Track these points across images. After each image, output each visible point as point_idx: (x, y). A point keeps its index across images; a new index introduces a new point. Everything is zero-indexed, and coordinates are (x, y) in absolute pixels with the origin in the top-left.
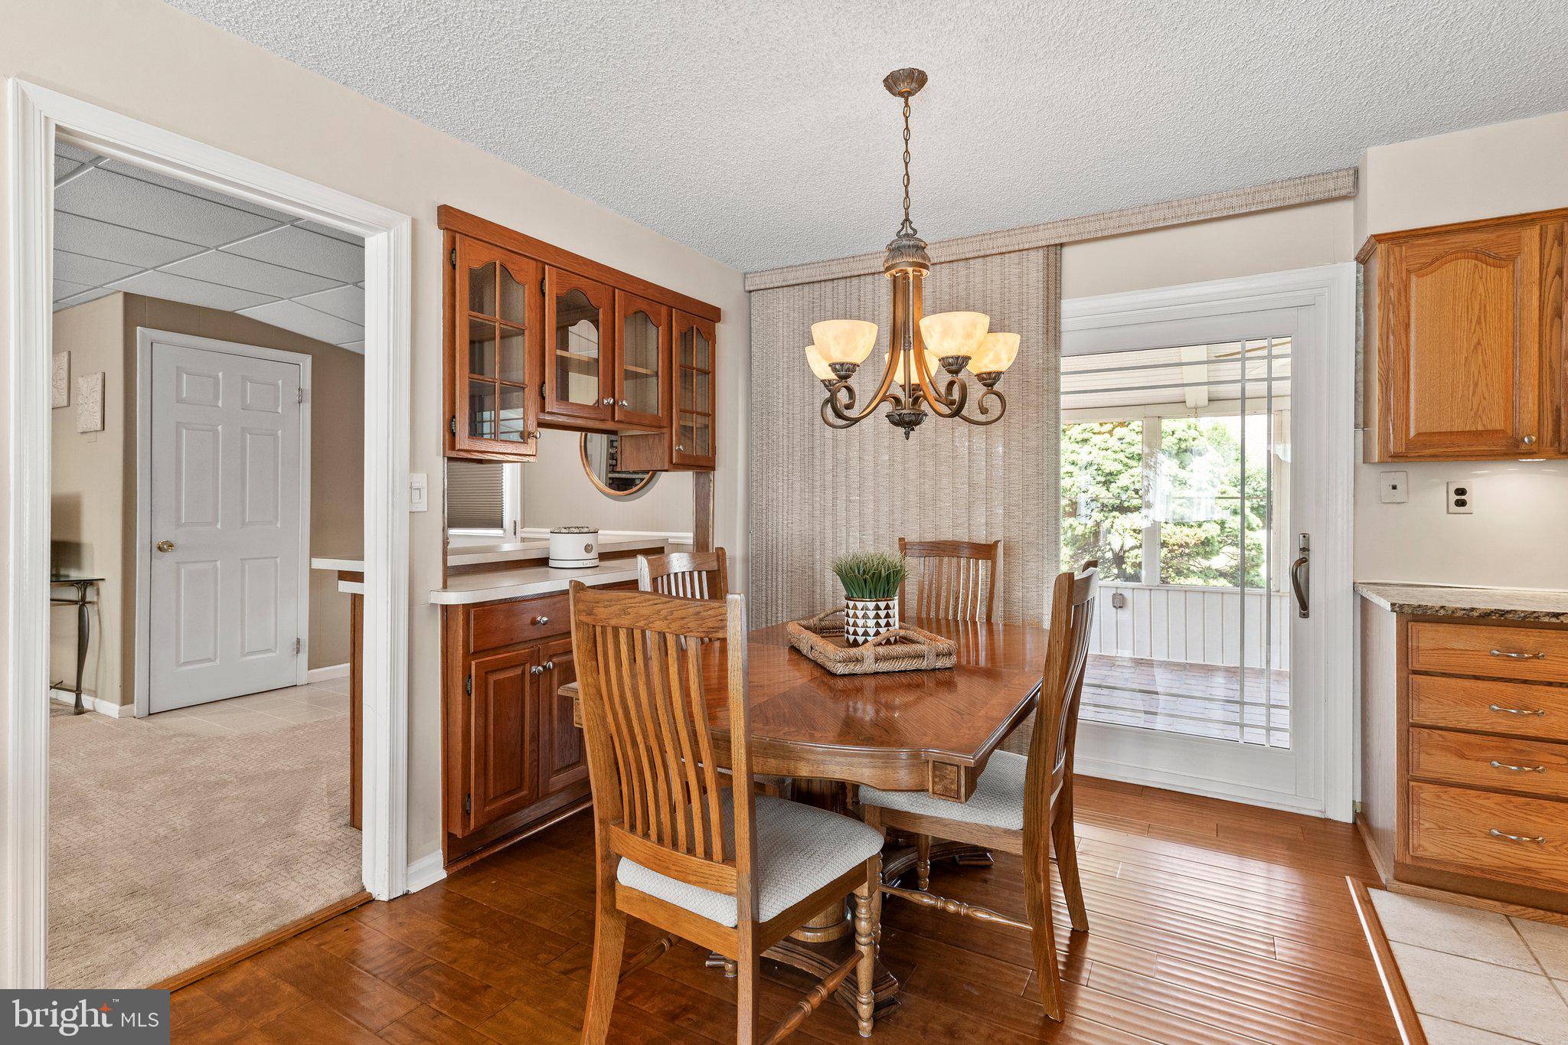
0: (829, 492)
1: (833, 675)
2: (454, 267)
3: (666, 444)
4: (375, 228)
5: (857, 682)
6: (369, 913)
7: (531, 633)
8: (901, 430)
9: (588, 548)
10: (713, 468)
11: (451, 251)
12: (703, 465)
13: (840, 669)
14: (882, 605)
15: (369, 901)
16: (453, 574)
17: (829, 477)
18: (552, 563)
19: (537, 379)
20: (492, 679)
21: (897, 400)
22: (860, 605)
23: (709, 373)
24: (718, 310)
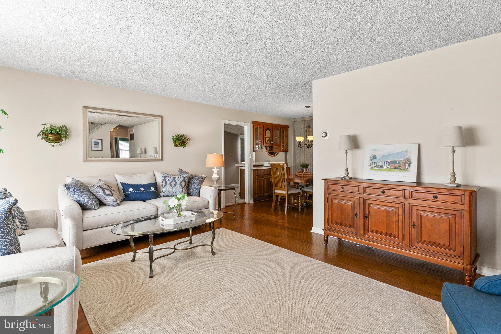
0: (307, 155)
1: (299, 176)
2: (254, 128)
3: (280, 148)
4: (246, 125)
5: (301, 177)
6: (245, 205)
7: (263, 174)
8: (307, 148)
9: (269, 164)
10: (288, 152)
11: (253, 126)
12: (286, 151)
13: (299, 175)
14: (306, 169)
15: (246, 203)
16: (254, 166)
17: (307, 153)
18: (264, 166)
19: (263, 141)
20: (259, 179)
21: (307, 145)
22: (303, 169)
23: (287, 136)
24: (289, 126)
